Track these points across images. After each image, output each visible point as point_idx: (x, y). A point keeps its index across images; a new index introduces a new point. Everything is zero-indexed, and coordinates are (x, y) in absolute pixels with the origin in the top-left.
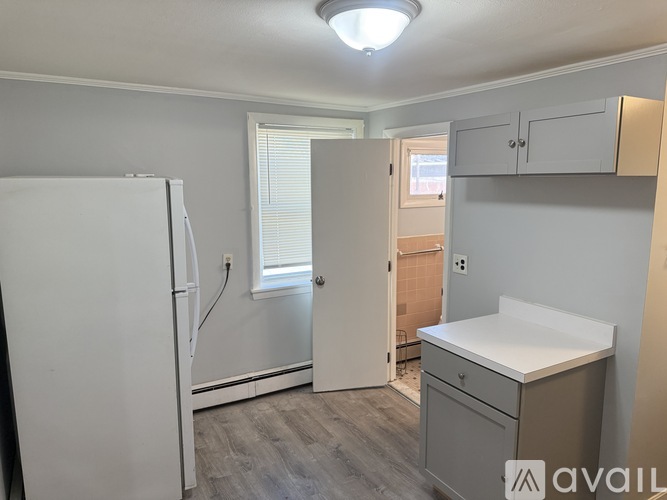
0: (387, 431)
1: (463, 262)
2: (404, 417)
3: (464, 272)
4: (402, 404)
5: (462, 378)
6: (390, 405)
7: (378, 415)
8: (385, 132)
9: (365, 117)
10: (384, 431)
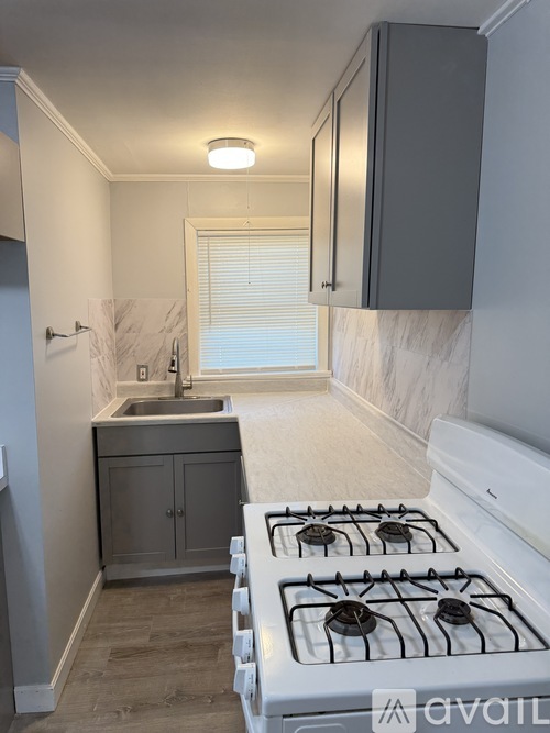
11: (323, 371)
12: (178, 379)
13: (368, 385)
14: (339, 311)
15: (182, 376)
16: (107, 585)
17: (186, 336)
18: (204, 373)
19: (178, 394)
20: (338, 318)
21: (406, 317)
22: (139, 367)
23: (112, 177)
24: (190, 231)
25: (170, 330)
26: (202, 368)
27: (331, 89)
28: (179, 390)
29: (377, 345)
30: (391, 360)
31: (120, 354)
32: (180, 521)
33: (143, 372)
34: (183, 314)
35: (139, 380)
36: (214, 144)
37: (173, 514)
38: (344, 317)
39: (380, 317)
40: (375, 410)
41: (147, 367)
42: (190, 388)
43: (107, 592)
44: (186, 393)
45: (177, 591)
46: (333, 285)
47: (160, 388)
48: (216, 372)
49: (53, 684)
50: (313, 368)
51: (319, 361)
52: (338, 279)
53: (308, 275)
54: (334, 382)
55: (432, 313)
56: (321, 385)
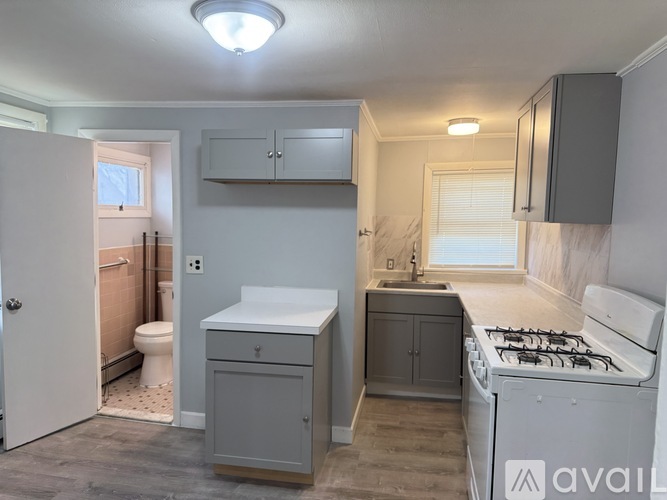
0: (131, 452)
1: (198, 262)
2: (137, 435)
3: (201, 271)
4: (125, 426)
5: (258, 350)
6: (114, 431)
7: (108, 443)
8: (79, 131)
9: (49, 112)
10: (127, 453)
11: (520, 269)
12: (414, 268)
13: (553, 276)
14: (534, 225)
15: (417, 267)
16: (367, 395)
17: (420, 241)
18: (431, 266)
19: (414, 279)
20: (533, 232)
21: (578, 229)
22: (389, 260)
23: (381, 139)
24: (428, 172)
25: (410, 237)
26: (430, 263)
27: (529, 97)
28: (414, 277)
29: (560, 249)
30: (568, 258)
31: (377, 251)
32: (416, 358)
33: (391, 263)
34: (419, 226)
35: (388, 268)
36: (452, 122)
37: (412, 354)
38: (538, 230)
39: (562, 229)
40: (557, 292)
41: (392, 260)
42: (422, 275)
43: (367, 399)
44: (419, 279)
45: (413, 405)
46: (529, 208)
47: (401, 274)
48: (440, 266)
49: (352, 428)
50: (513, 267)
51: (518, 263)
52: (532, 205)
53: (512, 203)
54: (528, 277)
55: (592, 226)
56: (519, 280)
